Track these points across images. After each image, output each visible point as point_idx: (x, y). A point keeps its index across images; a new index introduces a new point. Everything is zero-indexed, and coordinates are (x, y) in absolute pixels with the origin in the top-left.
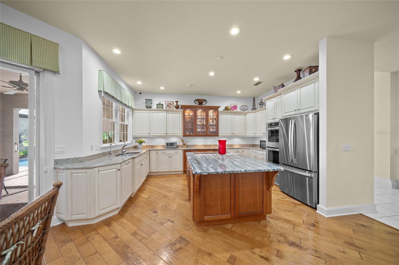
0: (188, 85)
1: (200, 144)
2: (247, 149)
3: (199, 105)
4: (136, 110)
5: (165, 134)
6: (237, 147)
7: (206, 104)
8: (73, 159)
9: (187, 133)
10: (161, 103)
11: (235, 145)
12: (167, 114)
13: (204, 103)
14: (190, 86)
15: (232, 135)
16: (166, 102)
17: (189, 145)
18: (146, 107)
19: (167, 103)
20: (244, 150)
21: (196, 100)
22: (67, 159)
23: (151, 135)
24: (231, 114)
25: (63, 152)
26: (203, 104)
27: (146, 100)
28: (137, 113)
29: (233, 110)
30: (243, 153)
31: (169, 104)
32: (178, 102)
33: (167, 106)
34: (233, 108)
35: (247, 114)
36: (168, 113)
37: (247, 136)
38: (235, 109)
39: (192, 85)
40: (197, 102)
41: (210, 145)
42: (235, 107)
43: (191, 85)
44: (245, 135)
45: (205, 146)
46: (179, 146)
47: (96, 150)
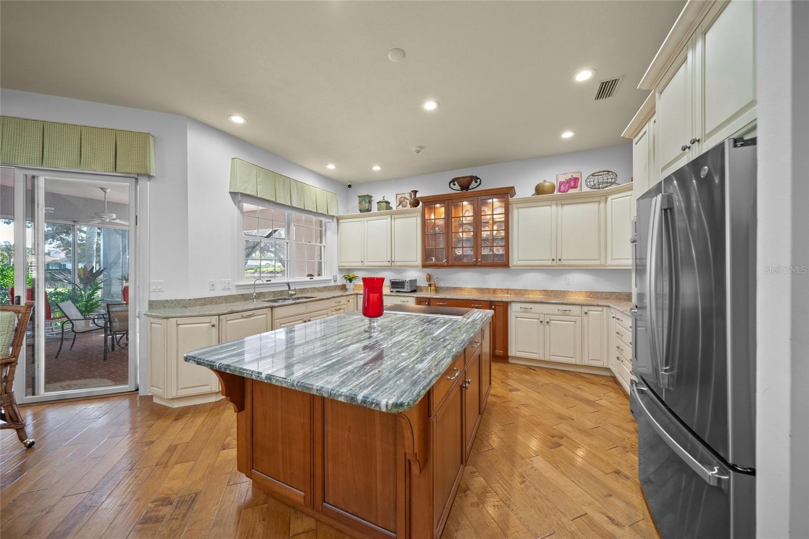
0: (414, 149)
1: (470, 286)
2: (600, 309)
3: (460, 191)
4: (343, 218)
5: (389, 261)
6: (581, 299)
7: (478, 186)
8: (172, 301)
9: (432, 260)
10: (386, 199)
11: (572, 292)
12: (393, 221)
13: (474, 184)
14: (418, 152)
15: (554, 263)
16: (397, 197)
17: (443, 287)
18: (360, 210)
19: (399, 197)
20: (590, 308)
21: (453, 181)
22: (164, 301)
23: (366, 264)
24: (549, 203)
25: (160, 291)
26: (470, 187)
27: (359, 197)
28: (344, 224)
29: (567, 191)
30: (585, 318)
31: (402, 199)
32: (417, 193)
33: (399, 205)
34: (565, 186)
35: (610, 198)
36: (395, 219)
37: (610, 266)
38: (572, 188)
39: (422, 147)
40: (457, 187)
41: (495, 291)
42: (573, 182)
43: (419, 149)
44: (603, 262)
45: (482, 290)
46: (422, 289)
47: (223, 289)
